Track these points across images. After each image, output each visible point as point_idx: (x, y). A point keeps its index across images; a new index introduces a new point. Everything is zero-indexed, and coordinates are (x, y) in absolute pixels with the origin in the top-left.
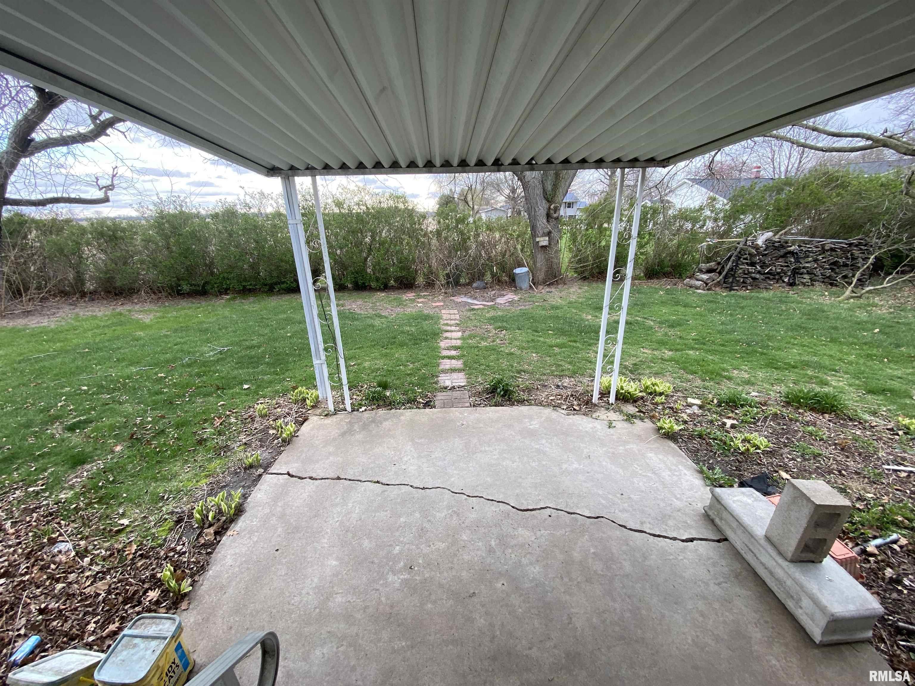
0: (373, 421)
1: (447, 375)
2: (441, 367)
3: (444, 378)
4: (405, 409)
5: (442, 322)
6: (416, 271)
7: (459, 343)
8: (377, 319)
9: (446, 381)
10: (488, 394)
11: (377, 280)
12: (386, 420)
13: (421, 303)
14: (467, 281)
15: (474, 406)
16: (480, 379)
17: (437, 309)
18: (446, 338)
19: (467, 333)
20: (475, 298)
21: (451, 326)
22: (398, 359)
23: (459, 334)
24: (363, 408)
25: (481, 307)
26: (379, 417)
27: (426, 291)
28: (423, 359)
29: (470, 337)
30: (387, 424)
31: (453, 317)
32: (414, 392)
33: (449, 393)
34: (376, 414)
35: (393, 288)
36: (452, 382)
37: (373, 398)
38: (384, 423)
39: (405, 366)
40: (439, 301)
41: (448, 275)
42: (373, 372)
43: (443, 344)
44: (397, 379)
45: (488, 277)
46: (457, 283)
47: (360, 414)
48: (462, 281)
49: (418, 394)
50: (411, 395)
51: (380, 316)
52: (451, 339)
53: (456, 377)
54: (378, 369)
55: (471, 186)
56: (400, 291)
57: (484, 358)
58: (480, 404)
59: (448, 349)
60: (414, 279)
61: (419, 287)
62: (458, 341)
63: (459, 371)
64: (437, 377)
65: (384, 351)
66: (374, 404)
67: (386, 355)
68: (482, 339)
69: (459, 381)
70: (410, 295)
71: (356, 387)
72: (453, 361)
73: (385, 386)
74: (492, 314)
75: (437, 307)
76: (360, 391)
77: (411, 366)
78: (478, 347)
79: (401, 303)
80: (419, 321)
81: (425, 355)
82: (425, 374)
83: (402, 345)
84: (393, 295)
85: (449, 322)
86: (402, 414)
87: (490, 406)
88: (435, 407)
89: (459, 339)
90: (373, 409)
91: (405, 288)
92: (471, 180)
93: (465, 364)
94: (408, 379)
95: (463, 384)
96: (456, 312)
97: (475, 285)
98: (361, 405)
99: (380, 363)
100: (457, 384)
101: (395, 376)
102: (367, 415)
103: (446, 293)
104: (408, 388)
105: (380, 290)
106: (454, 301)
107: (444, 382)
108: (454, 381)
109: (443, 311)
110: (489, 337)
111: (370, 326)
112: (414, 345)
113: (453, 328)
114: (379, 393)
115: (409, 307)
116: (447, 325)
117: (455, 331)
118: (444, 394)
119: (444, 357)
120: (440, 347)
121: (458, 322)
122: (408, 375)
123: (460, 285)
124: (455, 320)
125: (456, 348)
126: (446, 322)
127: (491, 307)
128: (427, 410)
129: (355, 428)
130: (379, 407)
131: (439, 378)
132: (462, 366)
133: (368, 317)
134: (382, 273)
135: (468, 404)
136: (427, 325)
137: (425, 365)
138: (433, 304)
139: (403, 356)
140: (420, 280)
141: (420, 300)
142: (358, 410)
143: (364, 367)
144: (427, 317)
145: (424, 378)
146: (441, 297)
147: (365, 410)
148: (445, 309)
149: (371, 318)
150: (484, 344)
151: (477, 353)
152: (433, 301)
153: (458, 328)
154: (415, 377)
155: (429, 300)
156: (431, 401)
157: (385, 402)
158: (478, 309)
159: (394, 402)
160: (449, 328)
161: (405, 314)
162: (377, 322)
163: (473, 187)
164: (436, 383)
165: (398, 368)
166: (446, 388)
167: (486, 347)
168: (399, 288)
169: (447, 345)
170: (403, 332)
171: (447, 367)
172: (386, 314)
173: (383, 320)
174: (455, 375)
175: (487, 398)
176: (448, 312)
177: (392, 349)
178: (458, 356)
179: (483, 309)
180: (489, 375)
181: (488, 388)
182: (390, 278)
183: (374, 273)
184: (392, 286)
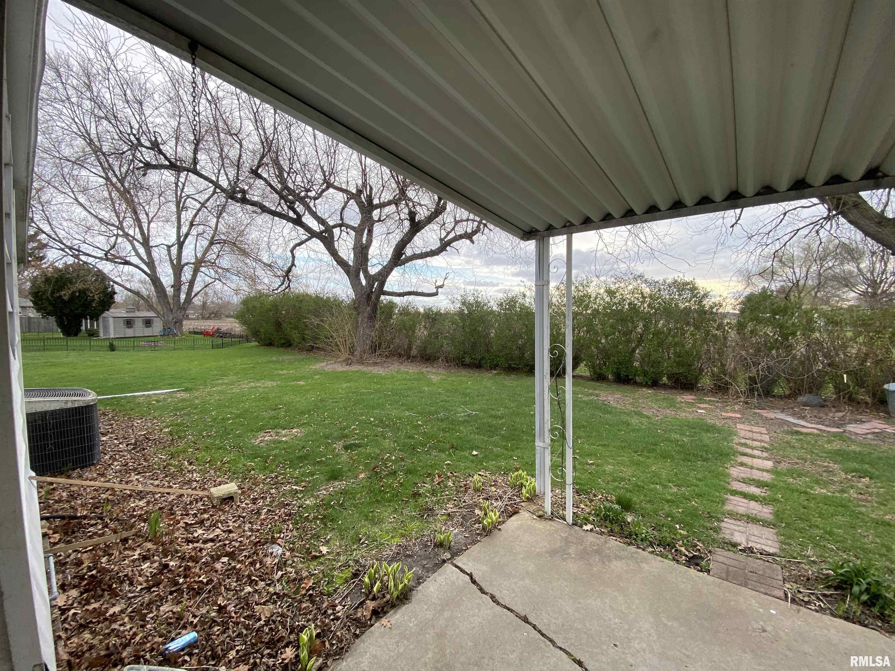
0: (598, 552)
1: (739, 523)
2: (728, 507)
3: (733, 527)
4: (652, 552)
5: (736, 440)
6: (701, 370)
7: (767, 477)
8: (636, 417)
9: (736, 534)
10: (828, 587)
11: (645, 373)
12: (618, 558)
13: (703, 409)
14: (788, 392)
15: (793, 601)
16: (810, 552)
17: (730, 422)
18: (742, 464)
19: (784, 466)
20: (803, 418)
21: (753, 448)
22: (655, 474)
23: (769, 464)
24: (589, 527)
25: (815, 431)
26: (609, 549)
27: (713, 396)
28: (697, 486)
29: (791, 473)
30: (617, 566)
31: (756, 436)
32: (674, 532)
33: (742, 557)
34: (606, 542)
35: (664, 387)
36: (748, 540)
37: (606, 518)
38: (614, 562)
39: (665, 487)
40: (735, 412)
41: (753, 380)
42: (614, 481)
43: (735, 472)
44: (650, 502)
45: (829, 391)
46: (767, 393)
47: (583, 534)
48: (777, 391)
49: (679, 537)
50: (666, 534)
51: (639, 414)
52: (752, 468)
53: (756, 533)
54: (623, 479)
55: (798, 281)
56: (674, 391)
57: (821, 515)
58: (808, 603)
59: (744, 481)
60: (697, 379)
61: (703, 390)
62: (765, 474)
63: (766, 524)
64: (719, 520)
65: (636, 458)
66: (606, 527)
67: (638, 464)
68: (817, 482)
69: (761, 541)
70: (689, 397)
71: (588, 493)
72: (753, 504)
73: (627, 506)
74: (837, 445)
75: (730, 418)
76: (591, 501)
77: (675, 490)
78: (806, 493)
79: (672, 405)
80: (697, 430)
81: (700, 480)
82: (696, 509)
83: (665, 456)
84: (662, 394)
85: (748, 442)
86: (645, 560)
88: (708, 571)
89: (767, 471)
90: (602, 533)
91: (682, 389)
92: (798, 275)
93: (776, 514)
94: (666, 507)
95: (772, 550)
96: (764, 430)
97: (800, 399)
98: (587, 521)
99: (627, 472)
100: (758, 546)
101: (645, 496)
102: (591, 538)
103: (747, 403)
104: (663, 521)
105: (647, 386)
106: (760, 415)
107: (732, 535)
108: (753, 538)
109: (739, 426)
110: (833, 482)
111: (624, 423)
112: (684, 461)
113: (756, 453)
114: (615, 512)
115: (685, 411)
116: (745, 445)
117: (759, 457)
118: (730, 554)
119: (735, 493)
120: (729, 475)
121: (766, 445)
122: (668, 501)
123: (774, 396)
124: (761, 441)
125: (759, 484)
126: (743, 441)
127: (835, 435)
128: (692, 572)
129: (570, 551)
130: (611, 533)
131: (723, 524)
132: (771, 517)
133: (625, 413)
134: (652, 366)
135: (781, 593)
136: (709, 438)
137: (699, 495)
138: (723, 414)
139: (664, 474)
140: (706, 381)
141: (702, 406)
142: (581, 526)
143: (604, 471)
144: (710, 429)
145: (694, 514)
146: (736, 407)
147: (591, 530)
148: (743, 423)
149: (628, 415)
150: (819, 490)
151: (806, 503)
152: (723, 409)
153: (765, 455)
154: (678, 507)
155: (717, 407)
156: (702, 558)
157: (622, 529)
158: (807, 434)
159: (636, 535)
160: (749, 451)
161: (677, 419)
162: (634, 421)
163: (802, 282)
164: (717, 530)
165: (652, 486)
166: (735, 545)
167: (826, 497)
168: (672, 388)
169: (743, 475)
170: (669, 440)
171: (741, 510)
172: (650, 414)
173: (644, 420)
174: (755, 529)
176: (748, 428)
177: (648, 457)
178: (764, 498)
179: (818, 435)
180: (832, 550)
181: (828, 576)
182: (660, 374)
183: (642, 367)
184: (665, 384)
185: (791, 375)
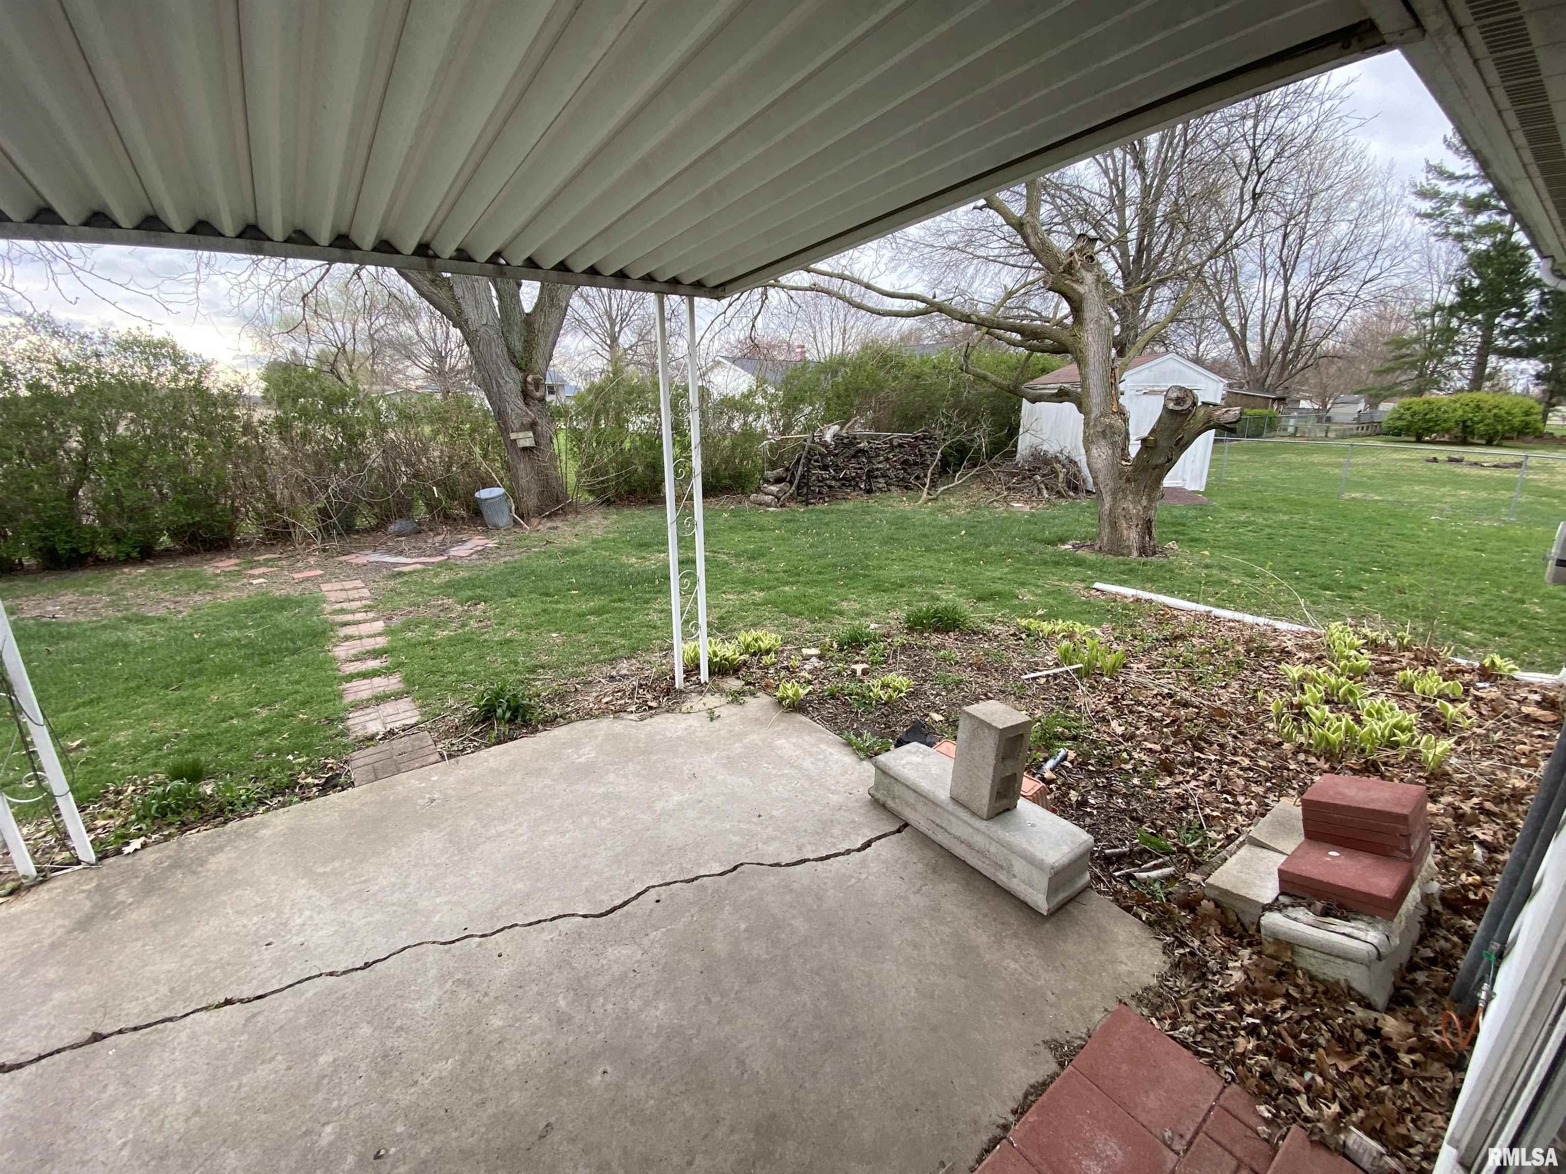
0: (176, 864)
1: (368, 711)
2: (349, 699)
3: (362, 719)
4: (267, 810)
5: (328, 608)
6: (235, 510)
7: (381, 642)
8: (133, 627)
9: (370, 724)
10: (476, 725)
11: (117, 538)
12: (212, 852)
13: (259, 576)
14: (374, 522)
15: (450, 756)
16: (451, 702)
17: (308, 585)
18: (347, 638)
19: (396, 622)
20: (401, 553)
21: (353, 612)
22: (221, 706)
23: (379, 625)
24: (136, 844)
25: (419, 566)
26: (193, 849)
27: (269, 552)
28: (297, 692)
29: (407, 626)
30: (219, 862)
31: (353, 594)
32: (284, 766)
33: (384, 746)
34: (181, 845)
35: (168, 554)
36: (384, 724)
37: (163, 812)
38: (213, 860)
39: (246, 716)
40: (310, 567)
41: (324, 513)
42: (147, 749)
43: (341, 652)
44: (229, 750)
45: (421, 511)
46: (349, 529)
47: (129, 860)
48: (360, 522)
49: (297, 768)
50: (279, 777)
51: (142, 620)
52: (361, 638)
53: (391, 711)
54: (162, 741)
55: (344, 345)
56: (193, 558)
57: (450, 659)
58: (464, 749)
59: (357, 658)
60: (231, 527)
61: (248, 544)
62: (379, 639)
63: (397, 696)
64: (343, 720)
65: (172, 696)
66: (170, 825)
67: (182, 703)
68: (437, 626)
69: (402, 716)
70: (227, 564)
71: (103, 796)
72: (377, 681)
73: (196, 774)
74: (445, 577)
75: (307, 579)
76: (117, 804)
77: (265, 713)
78: (429, 642)
79: (201, 584)
80: (264, 613)
81: (298, 682)
82: (307, 722)
83: (225, 671)
84: (171, 570)
85: (345, 605)
86: (263, 825)
87: (487, 746)
88: (352, 784)
89: (380, 634)
90: (167, 838)
91: (208, 551)
92: (341, 333)
93: (407, 680)
94: (263, 743)
95: (413, 721)
96: (359, 583)
97: (392, 528)
98: (126, 839)
99: (168, 725)
100: (398, 724)
101: (219, 745)
102: (150, 856)
103: (324, 550)
104: (265, 763)
105: (129, 561)
106: (349, 564)
107: (365, 728)
108: (389, 719)
109: (325, 587)
110: (451, 620)
111: (114, 645)
112: (261, 666)
113: (359, 616)
114: (179, 793)
115: (229, 589)
116: (342, 611)
117: (365, 621)
118: (370, 750)
119: (350, 678)
120: (334, 659)
121: (368, 602)
122: (261, 733)
123: (358, 532)
124: (361, 599)
125: (375, 654)
126: (338, 606)
127: (440, 565)
128: (334, 797)
129: (120, 898)
130: (185, 826)
131: (349, 723)
132: (401, 686)
133: (104, 627)
134: (130, 519)
135: (437, 757)
136: (288, 619)
137: (304, 704)
138: (296, 576)
139: (236, 697)
140: (249, 528)
141: (256, 572)
142: (119, 852)
143: (116, 745)
144: (284, 604)
145: (307, 729)
146: (312, 560)
147: (144, 846)
148: (329, 581)
149: (114, 628)
150: (441, 634)
151: (432, 653)
152: (292, 568)
153: (371, 615)
154: (280, 733)
155: (282, 568)
156: (339, 775)
157: (202, 810)
158: (411, 573)
159: (231, 804)
160: (349, 618)
161: (220, 605)
162: (135, 635)
163: (349, 347)
164: (344, 734)
165: (224, 725)
166: (372, 738)
167: (450, 638)
168: (187, 553)
169: (353, 652)
170: (221, 644)
171: (365, 695)
172: (162, 612)
173: (154, 627)
174: (388, 708)
175: (476, 734)
176: (338, 586)
177: (196, 686)
178: (387, 668)
179: (424, 571)
180: (469, 689)
181: (473, 714)
182: (155, 531)
183: (104, 524)
184: (167, 550)
185: (372, 496)
